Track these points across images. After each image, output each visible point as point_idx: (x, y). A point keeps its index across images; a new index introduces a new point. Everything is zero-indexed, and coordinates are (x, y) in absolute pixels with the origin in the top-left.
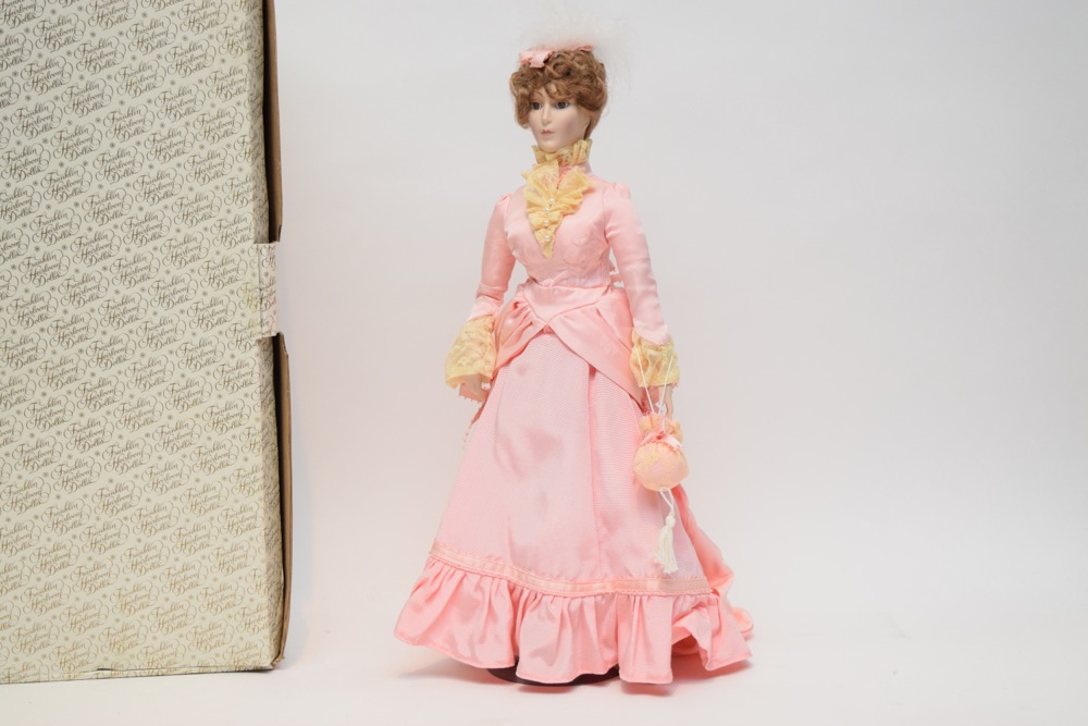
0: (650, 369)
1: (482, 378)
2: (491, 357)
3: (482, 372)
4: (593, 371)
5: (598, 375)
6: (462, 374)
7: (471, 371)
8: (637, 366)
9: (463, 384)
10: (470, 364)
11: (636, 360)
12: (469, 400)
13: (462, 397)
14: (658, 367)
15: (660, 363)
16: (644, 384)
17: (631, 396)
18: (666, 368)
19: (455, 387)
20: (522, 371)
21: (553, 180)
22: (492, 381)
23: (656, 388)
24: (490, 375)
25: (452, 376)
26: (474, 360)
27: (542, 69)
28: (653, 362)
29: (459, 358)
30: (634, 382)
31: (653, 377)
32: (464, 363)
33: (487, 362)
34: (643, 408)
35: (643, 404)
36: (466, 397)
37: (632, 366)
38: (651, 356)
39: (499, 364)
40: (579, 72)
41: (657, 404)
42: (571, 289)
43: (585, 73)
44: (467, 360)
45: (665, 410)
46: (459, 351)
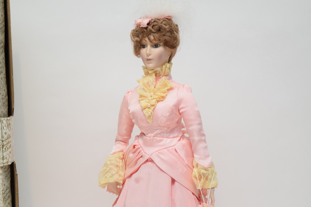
0: (202, 180)
1: (117, 184)
2: (122, 173)
3: (117, 181)
4: (173, 181)
5: (176, 183)
6: (107, 182)
7: (112, 180)
8: (196, 178)
9: (108, 186)
10: (111, 177)
11: (195, 175)
12: (112, 193)
13: (108, 192)
14: (207, 179)
15: (208, 176)
16: (199, 187)
17: (193, 194)
18: (211, 179)
19: (104, 188)
20: (137, 181)
21: (152, 83)
22: (124, 183)
23: (206, 189)
24: (121, 182)
25: (102, 183)
26: (113, 175)
27: (146, 28)
28: (204, 176)
29: (106, 173)
30: (195, 186)
31: (204, 183)
32: (108, 177)
33: (120, 175)
34: (199, 199)
35: (200, 197)
36: (110, 192)
37: (194, 178)
38: (203, 174)
39: (126, 177)
40: (165, 29)
41: (206, 197)
42: (162, 138)
43: (168, 30)
44: (110, 175)
45: (210, 201)
46: (106, 170)
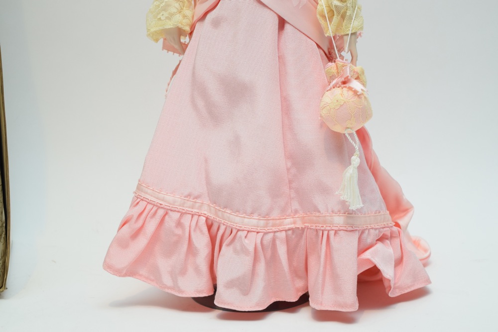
0: (336, 19)
1: (180, 32)
2: (188, 12)
3: (180, 26)
4: (282, 23)
5: (287, 26)
6: (161, 28)
7: (170, 25)
8: (324, 17)
9: (165, 39)
10: (169, 18)
11: (322, 11)
12: (171, 53)
13: (165, 51)
14: (343, 17)
15: (345, 13)
16: (330, 33)
17: (319, 46)
18: (351, 18)
19: (157, 40)
20: (216, 23)
22: (191, 34)
23: (342, 37)
24: (188, 29)
25: (152, 30)
26: (172, 15)
28: (339, 13)
29: (158, 14)
30: (321, 31)
31: (339, 26)
32: (163, 18)
33: (185, 16)
34: (330, 57)
35: (330, 53)
36: (168, 50)
37: (318, 17)
38: (336, 6)
39: (195, 18)
41: (343, 53)
44: (166, 14)
45: (350, 58)
46: (159, 6)
